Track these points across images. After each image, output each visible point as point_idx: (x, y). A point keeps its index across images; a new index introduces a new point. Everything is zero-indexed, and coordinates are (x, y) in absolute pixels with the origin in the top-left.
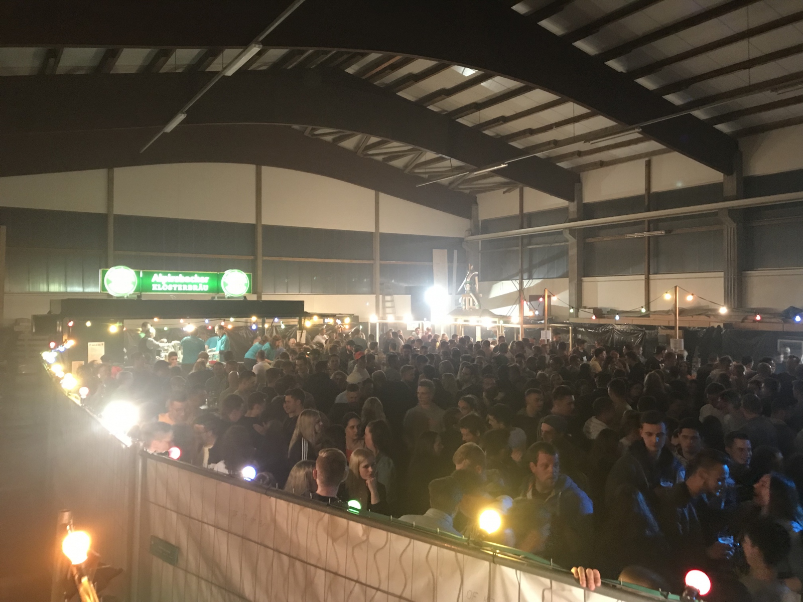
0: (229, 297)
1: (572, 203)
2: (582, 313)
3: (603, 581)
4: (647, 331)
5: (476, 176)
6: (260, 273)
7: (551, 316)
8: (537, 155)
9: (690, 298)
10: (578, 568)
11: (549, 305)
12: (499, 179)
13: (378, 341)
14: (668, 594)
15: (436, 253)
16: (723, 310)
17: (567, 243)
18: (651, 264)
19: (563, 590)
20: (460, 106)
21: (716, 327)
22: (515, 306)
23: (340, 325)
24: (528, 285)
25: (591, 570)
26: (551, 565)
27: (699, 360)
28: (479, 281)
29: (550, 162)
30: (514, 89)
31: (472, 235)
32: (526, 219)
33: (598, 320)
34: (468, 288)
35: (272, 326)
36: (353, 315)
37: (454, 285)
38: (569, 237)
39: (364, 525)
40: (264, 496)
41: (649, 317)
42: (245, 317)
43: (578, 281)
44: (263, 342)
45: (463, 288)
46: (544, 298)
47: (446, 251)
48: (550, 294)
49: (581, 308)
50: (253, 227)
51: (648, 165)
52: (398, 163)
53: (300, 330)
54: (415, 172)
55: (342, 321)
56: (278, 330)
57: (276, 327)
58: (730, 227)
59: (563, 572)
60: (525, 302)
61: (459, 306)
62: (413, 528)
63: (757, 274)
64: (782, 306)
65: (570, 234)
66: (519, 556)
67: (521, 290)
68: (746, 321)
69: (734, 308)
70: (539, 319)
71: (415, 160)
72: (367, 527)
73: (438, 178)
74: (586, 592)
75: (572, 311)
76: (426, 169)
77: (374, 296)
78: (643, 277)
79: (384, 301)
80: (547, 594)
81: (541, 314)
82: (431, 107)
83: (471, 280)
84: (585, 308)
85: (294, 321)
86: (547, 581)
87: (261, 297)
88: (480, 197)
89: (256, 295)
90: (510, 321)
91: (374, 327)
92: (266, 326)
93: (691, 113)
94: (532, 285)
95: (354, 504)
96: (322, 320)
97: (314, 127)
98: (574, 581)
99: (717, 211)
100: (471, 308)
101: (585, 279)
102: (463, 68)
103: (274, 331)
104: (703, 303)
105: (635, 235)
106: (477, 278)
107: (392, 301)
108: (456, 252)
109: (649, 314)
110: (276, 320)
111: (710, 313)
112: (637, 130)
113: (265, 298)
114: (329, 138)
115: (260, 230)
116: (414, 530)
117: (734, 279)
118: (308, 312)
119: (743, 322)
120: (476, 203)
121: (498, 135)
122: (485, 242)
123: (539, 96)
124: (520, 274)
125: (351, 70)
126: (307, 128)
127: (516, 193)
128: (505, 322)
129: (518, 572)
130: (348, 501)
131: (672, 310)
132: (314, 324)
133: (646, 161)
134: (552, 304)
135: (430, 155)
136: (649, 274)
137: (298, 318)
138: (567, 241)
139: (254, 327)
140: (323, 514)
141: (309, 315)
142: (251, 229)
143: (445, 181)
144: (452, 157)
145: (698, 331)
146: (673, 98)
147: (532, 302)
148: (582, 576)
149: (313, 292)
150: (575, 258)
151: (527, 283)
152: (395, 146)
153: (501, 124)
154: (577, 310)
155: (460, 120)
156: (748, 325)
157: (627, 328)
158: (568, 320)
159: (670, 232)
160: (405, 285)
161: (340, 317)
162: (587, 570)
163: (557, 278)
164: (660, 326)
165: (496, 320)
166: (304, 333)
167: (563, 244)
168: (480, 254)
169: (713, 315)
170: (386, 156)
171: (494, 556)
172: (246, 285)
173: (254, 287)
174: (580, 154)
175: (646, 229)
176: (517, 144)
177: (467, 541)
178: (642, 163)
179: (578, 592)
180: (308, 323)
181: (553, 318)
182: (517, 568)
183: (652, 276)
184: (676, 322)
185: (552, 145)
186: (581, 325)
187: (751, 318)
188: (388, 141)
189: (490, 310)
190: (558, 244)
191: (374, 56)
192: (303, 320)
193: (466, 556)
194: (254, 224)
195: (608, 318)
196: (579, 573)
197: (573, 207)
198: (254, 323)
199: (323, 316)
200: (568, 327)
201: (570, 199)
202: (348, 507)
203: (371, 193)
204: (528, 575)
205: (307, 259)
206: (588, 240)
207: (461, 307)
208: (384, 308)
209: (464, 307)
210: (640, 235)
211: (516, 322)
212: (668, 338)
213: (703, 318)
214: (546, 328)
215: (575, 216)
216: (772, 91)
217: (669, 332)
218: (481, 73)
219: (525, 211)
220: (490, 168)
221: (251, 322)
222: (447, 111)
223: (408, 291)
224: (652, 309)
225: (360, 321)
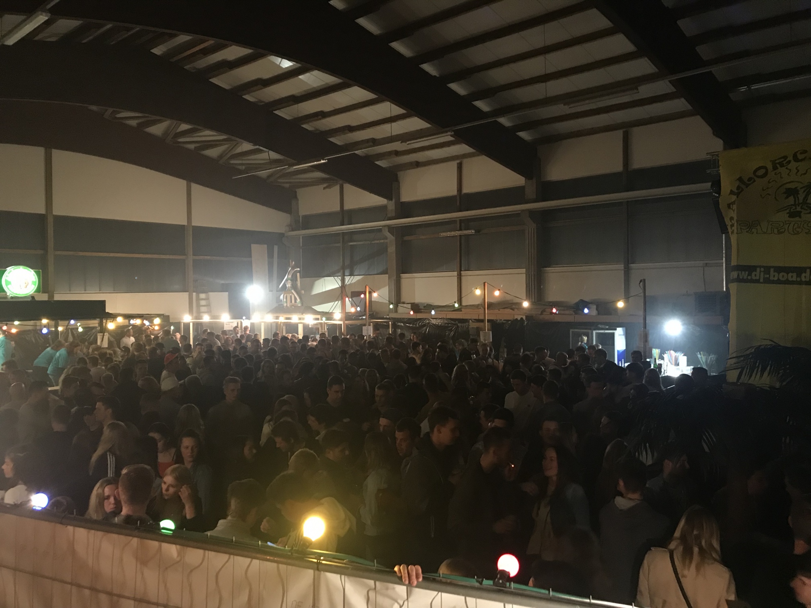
0: (12, 298)
1: (391, 202)
2: (401, 309)
3: (424, 576)
4: (459, 324)
5: (296, 170)
6: (51, 268)
7: (372, 312)
8: (356, 152)
9: (497, 293)
10: (400, 566)
11: (370, 301)
12: (319, 175)
13: (191, 343)
14: (483, 580)
15: (255, 248)
16: (526, 304)
17: (386, 241)
18: (462, 262)
19: (387, 589)
20: (278, 97)
21: (519, 319)
22: (337, 302)
23: (148, 326)
24: (350, 281)
25: (413, 567)
26: (374, 566)
27: (506, 350)
28: (300, 277)
29: (369, 160)
30: (333, 84)
31: (293, 230)
32: (347, 216)
33: (415, 314)
34: (289, 285)
35: (67, 329)
36: (163, 315)
37: (275, 281)
38: (388, 234)
39: (178, 546)
40: (59, 526)
41: (461, 311)
42: (33, 320)
43: (396, 278)
44: (57, 348)
45: (285, 285)
46: (365, 294)
47: (266, 246)
48: (371, 290)
49: (400, 303)
50: (41, 218)
51: (460, 167)
52: (213, 153)
53: (101, 333)
54: (230, 163)
55: (151, 322)
56: (75, 333)
57: (72, 329)
58: (531, 227)
59: (386, 571)
60: (347, 299)
61: (280, 303)
62: (233, 543)
63: (553, 271)
64: (574, 300)
65: (389, 231)
66: (344, 560)
67: (343, 286)
68: (544, 313)
69: (534, 302)
70: (361, 314)
71: (230, 151)
72: (182, 547)
73: (257, 170)
74: (409, 588)
75: (391, 306)
76: (242, 160)
77: (186, 295)
78: (455, 273)
79: (198, 299)
80: (372, 594)
81: (363, 310)
82: (247, 97)
83: (292, 276)
84: (404, 303)
85: (94, 323)
86: (371, 583)
87: (53, 297)
88: (301, 192)
89: (47, 294)
90: (333, 318)
91: (187, 326)
92: (60, 329)
93: (496, 119)
94: (353, 281)
95: (168, 524)
96: (127, 321)
97: (115, 109)
98: (398, 580)
99: (520, 212)
100: (293, 306)
101: (403, 275)
102: (280, 59)
103: (70, 334)
104: (508, 298)
105: (449, 234)
106: (298, 274)
107: (207, 299)
108: (276, 248)
109: (461, 309)
110: (72, 322)
111: (514, 307)
112: (449, 133)
113: (58, 297)
114: (134, 123)
115: (50, 220)
116: (234, 545)
117: (534, 275)
118: (110, 312)
119: (542, 314)
120: (295, 197)
121: (317, 130)
122: (307, 238)
123: (357, 94)
124: (342, 271)
125: (158, 51)
126: (106, 110)
127: (337, 188)
128: (327, 319)
129: (343, 576)
130: (160, 521)
131: (481, 304)
132: (118, 325)
133: (458, 163)
134: (373, 300)
135: (246, 146)
136: (461, 270)
137: (98, 320)
138: (386, 238)
139: (45, 331)
140: (131, 538)
141: (113, 317)
142: (40, 219)
143: (263, 173)
144: (269, 150)
145: (505, 323)
146: (482, 105)
147: (353, 299)
148: (404, 574)
149: (116, 290)
150: (394, 255)
151: (348, 280)
152: (208, 135)
153: (320, 119)
154: (396, 306)
155: (276, 112)
156: (546, 317)
157: (442, 322)
158: (388, 315)
159: (479, 232)
160: (223, 282)
161: (150, 317)
162: (409, 567)
163: (376, 274)
164: (471, 319)
165: (319, 316)
166: (106, 336)
167: (382, 241)
168: (301, 250)
169: (517, 308)
170: (197, 145)
171: (318, 564)
172: (33, 283)
173: (44, 285)
174: (397, 153)
175: (458, 229)
176: (337, 140)
177: (290, 551)
178: (454, 165)
179: (401, 590)
180: (111, 326)
181: (374, 314)
182: (341, 574)
183: (463, 273)
184: (485, 316)
185: (371, 144)
186: (400, 320)
187: (548, 310)
188: (200, 130)
189: (313, 307)
190: (378, 242)
191: (183, 38)
192: (104, 321)
193: (290, 567)
194: (44, 214)
195: (424, 313)
196: (402, 571)
197: (391, 205)
198: (45, 327)
199: (128, 317)
200: (388, 322)
201: (388, 197)
202: (159, 529)
203: (183, 183)
204: (352, 578)
205: (108, 254)
206: (406, 238)
207: (282, 305)
208: (198, 306)
209: (285, 305)
210: (453, 233)
211: (338, 318)
212: (478, 330)
213: (508, 311)
214: (367, 324)
215: (393, 214)
216: (564, 105)
217: (480, 325)
218: (299, 65)
219: (346, 207)
220: (310, 163)
221: (41, 326)
222: (263, 102)
223: (224, 288)
224: (464, 304)
225: (171, 321)
